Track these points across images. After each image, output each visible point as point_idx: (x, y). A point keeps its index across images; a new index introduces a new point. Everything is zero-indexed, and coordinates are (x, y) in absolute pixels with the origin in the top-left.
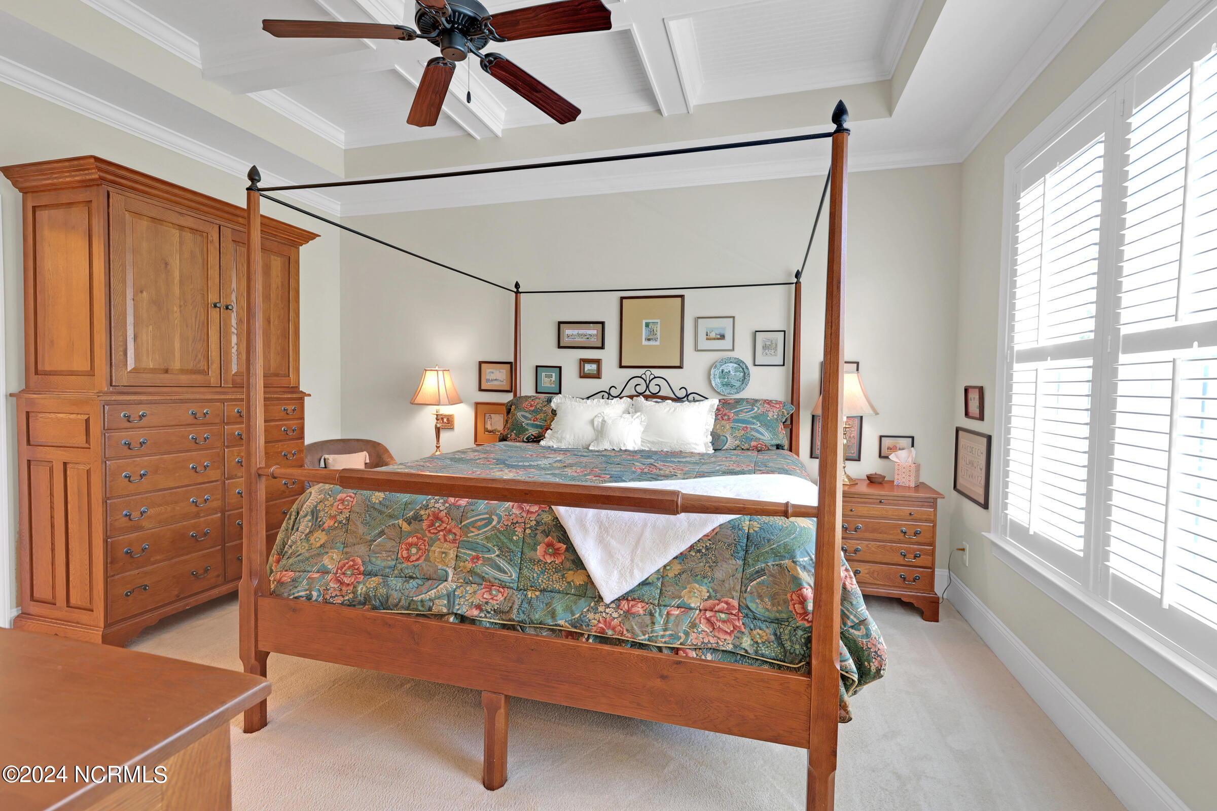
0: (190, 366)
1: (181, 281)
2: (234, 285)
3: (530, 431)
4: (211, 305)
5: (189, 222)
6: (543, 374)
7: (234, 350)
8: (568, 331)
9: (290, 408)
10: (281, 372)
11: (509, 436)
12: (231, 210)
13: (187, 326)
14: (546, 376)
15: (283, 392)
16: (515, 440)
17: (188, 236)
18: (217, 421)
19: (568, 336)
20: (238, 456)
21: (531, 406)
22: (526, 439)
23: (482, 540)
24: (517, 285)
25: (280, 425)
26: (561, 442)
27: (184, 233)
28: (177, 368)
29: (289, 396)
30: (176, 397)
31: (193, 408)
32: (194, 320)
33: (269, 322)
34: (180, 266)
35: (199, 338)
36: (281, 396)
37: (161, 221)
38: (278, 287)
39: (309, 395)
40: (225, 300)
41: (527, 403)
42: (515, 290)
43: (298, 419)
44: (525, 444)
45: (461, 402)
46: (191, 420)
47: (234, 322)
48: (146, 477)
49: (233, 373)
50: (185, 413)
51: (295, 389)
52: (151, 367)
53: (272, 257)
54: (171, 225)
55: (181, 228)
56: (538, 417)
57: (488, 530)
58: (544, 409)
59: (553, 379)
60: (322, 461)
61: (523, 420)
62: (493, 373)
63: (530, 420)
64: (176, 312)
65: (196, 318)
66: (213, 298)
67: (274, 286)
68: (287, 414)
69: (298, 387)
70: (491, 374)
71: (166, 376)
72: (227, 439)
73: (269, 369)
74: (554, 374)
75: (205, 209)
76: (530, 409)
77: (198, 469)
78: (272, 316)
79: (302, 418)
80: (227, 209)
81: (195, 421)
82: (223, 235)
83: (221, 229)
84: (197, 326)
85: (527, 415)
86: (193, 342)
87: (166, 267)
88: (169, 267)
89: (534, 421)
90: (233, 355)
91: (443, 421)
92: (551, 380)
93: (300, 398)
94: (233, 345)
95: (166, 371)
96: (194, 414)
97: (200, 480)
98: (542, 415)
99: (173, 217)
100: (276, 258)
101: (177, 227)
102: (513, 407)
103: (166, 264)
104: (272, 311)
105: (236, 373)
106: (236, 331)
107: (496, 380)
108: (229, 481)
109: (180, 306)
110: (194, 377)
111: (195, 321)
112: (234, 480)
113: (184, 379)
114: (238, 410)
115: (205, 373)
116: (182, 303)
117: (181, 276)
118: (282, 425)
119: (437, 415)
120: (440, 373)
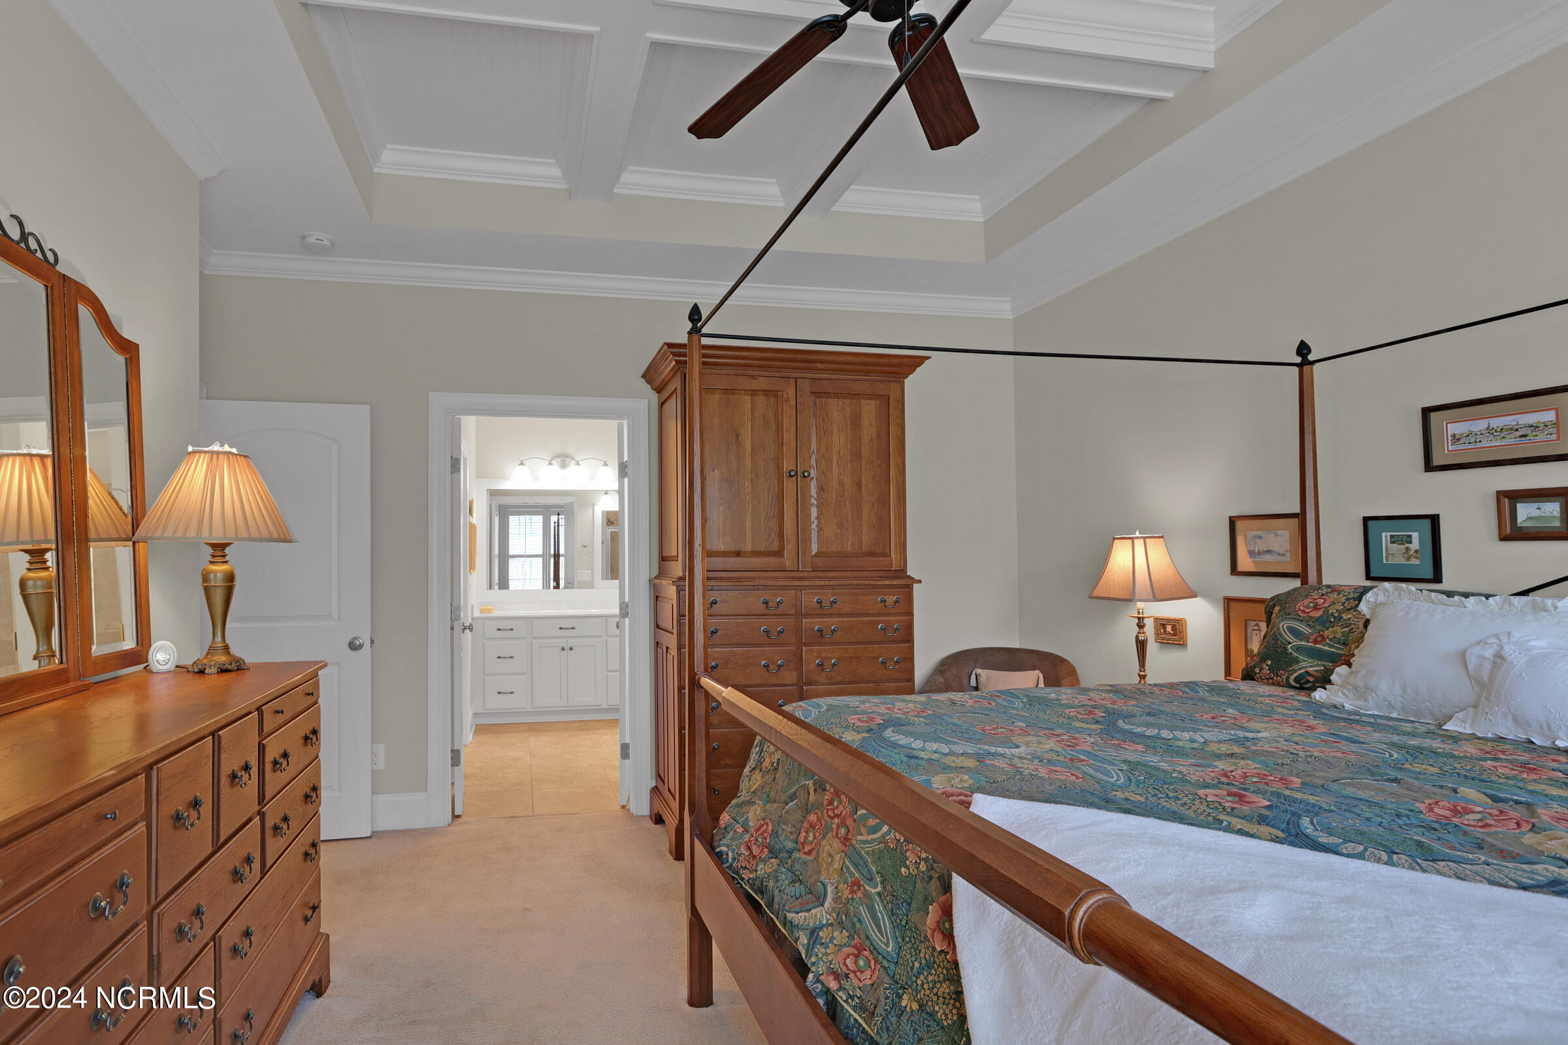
0: (762, 547)
1: (753, 451)
2: (814, 447)
3: (1304, 664)
4: (786, 474)
5: (762, 383)
6: (1385, 536)
7: (814, 526)
8: (1451, 428)
9: (891, 599)
10: (877, 551)
11: (1257, 670)
12: (805, 357)
13: (759, 502)
14: (1394, 540)
15: (881, 577)
16: (1269, 681)
17: (761, 400)
18: (793, 612)
19: (1456, 439)
20: (818, 657)
21: (1316, 608)
22: (1296, 680)
23: (867, 853)
24: (1303, 349)
25: (875, 621)
26: (1366, 699)
27: (756, 398)
28: (748, 550)
29: (888, 582)
30: (747, 583)
31: (765, 595)
32: (766, 494)
33: (860, 486)
34: (752, 436)
35: (772, 514)
36: (875, 583)
37: (732, 391)
38: (872, 440)
39: (919, 582)
40: (802, 466)
41: (1306, 602)
42: (1299, 360)
43: (902, 614)
44: (1291, 693)
45: (1192, 595)
46: (762, 609)
47: (813, 491)
48: (717, 670)
49: (813, 554)
50: (754, 602)
51: (902, 572)
52: (722, 550)
53: (863, 402)
54: (743, 392)
55: (754, 393)
56: (1326, 633)
57: (874, 840)
58: (1345, 617)
59: (1415, 545)
60: (973, 677)
61: (1289, 637)
62: (1260, 538)
63: (1307, 639)
64: (747, 488)
65: (769, 491)
66: (787, 465)
67: (866, 439)
68: (886, 606)
69: (904, 570)
70: (1258, 541)
71: (739, 559)
72: (805, 635)
73: (861, 547)
74: (1415, 536)
75: (777, 363)
76: (1311, 614)
77: (771, 667)
78: (863, 479)
79: (910, 613)
80: (800, 356)
81: (766, 611)
82: (800, 388)
83: (798, 383)
84: (770, 501)
85: (1306, 630)
86: (765, 520)
87: (737, 439)
88: (740, 438)
89: (1316, 642)
90: (813, 531)
91: (1165, 631)
92: (1407, 549)
93: (906, 586)
94: (813, 519)
95: (738, 554)
96: (766, 603)
97: (773, 681)
98: (1339, 631)
99: (745, 383)
100: (868, 401)
101: (749, 392)
102: (1277, 609)
103: (738, 436)
104: (863, 471)
105: (816, 553)
106: (815, 503)
107: (1268, 552)
108: (808, 687)
109: (752, 480)
110: (766, 560)
111: (768, 495)
112: (813, 687)
113: (756, 562)
114: (818, 599)
115: (779, 553)
116: (754, 477)
117: (752, 447)
118: (878, 622)
119: (1139, 618)
120: (1139, 544)
